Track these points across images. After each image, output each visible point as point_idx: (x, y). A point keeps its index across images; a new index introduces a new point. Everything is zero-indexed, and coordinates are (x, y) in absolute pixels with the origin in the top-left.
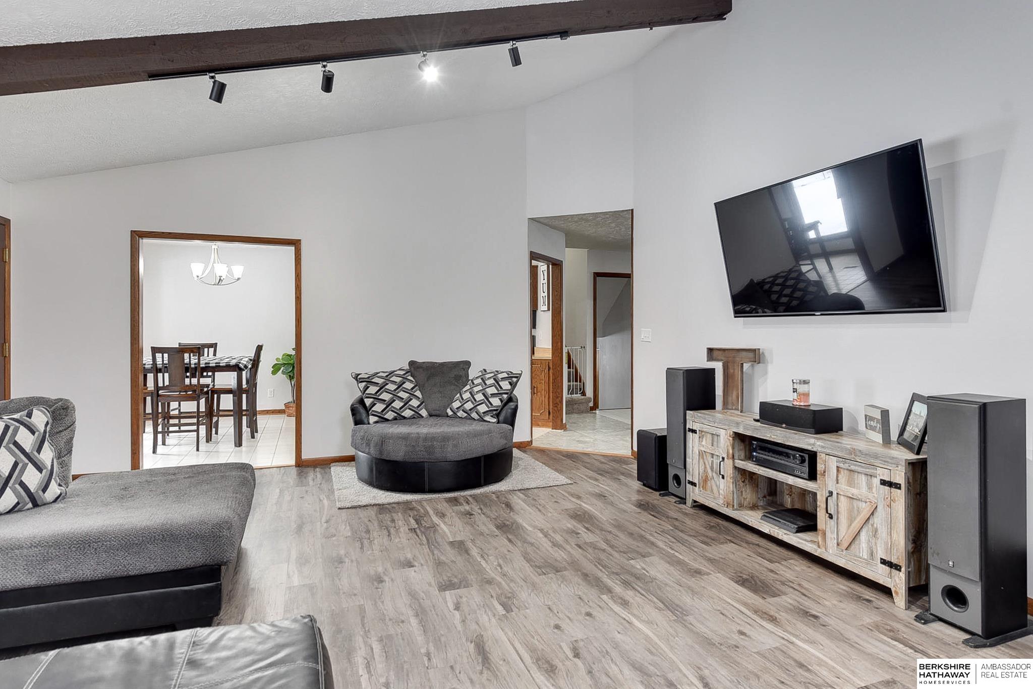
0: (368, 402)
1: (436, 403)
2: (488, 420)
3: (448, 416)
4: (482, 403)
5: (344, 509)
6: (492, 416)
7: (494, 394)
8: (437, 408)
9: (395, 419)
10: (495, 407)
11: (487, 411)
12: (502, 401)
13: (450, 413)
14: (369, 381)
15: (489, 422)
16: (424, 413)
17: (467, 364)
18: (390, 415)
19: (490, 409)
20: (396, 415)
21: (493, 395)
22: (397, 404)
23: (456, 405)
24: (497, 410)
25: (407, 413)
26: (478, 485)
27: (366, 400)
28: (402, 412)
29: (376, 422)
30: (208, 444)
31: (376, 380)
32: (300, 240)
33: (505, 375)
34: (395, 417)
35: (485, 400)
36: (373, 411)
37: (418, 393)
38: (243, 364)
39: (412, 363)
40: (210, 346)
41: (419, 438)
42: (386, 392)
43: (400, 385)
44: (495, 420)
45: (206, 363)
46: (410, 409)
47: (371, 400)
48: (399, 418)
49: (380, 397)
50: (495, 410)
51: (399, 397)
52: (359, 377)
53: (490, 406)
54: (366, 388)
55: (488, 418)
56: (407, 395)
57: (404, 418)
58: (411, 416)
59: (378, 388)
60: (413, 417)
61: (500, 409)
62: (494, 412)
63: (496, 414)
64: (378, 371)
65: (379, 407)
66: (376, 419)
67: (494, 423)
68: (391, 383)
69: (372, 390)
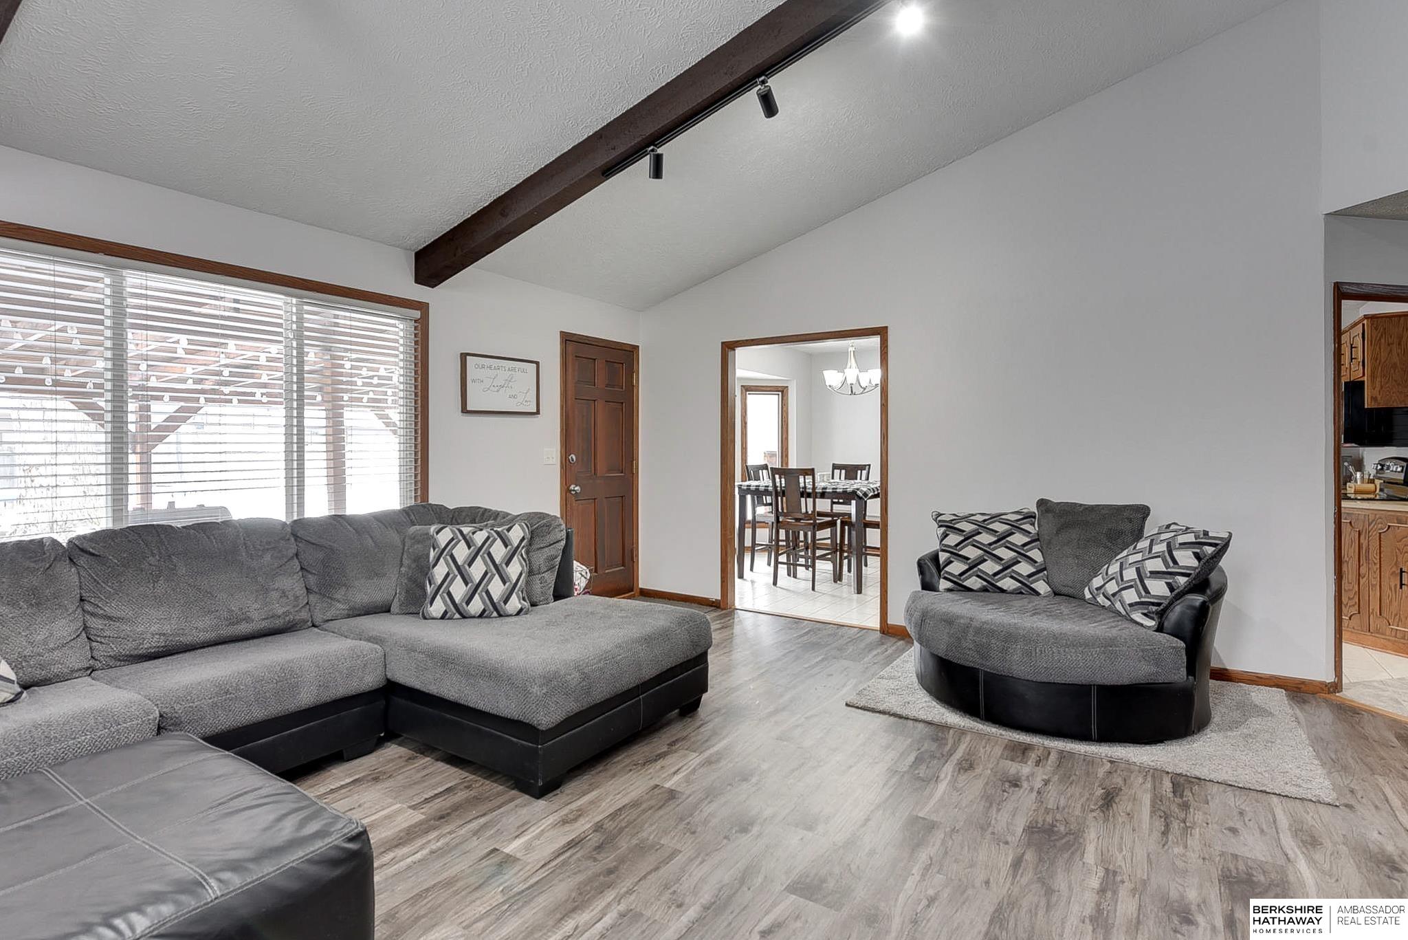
0: (943, 557)
1: (1066, 576)
2: (1138, 620)
3: (1085, 600)
4: (1131, 587)
5: (852, 706)
6: (1145, 614)
7: (1158, 572)
8: (1070, 583)
9: (984, 590)
10: (1154, 597)
11: (1137, 603)
12: (1172, 589)
13: (1088, 596)
14: (949, 527)
15: (1142, 625)
16: (1041, 587)
17: (1144, 511)
18: (974, 582)
19: (1143, 600)
20: (985, 583)
21: (1155, 574)
22: (990, 567)
23: (1097, 582)
24: (1159, 604)
25: (1007, 583)
26: (1084, 737)
27: (940, 553)
28: (998, 581)
29: (949, 590)
30: (836, 585)
31: (961, 525)
32: (887, 327)
33: (1190, 538)
34: (984, 586)
35: (1138, 581)
36: (947, 572)
37: (1036, 554)
38: (861, 491)
39: (1042, 503)
40: (862, 468)
41: (968, 626)
42: (974, 546)
43: (1002, 538)
44: (1151, 623)
45: (823, 488)
46: (1012, 577)
47: (948, 555)
48: (991, 588)
49: (960, 553)
50: (1153, 604)
51: (994, 555)
52: (939, 519)
53: (1143, 593)
54: (945, 536)
55: (1137, 616)
56: (1013, 554)
57: (1002, 591)
58: (1015, 590)
59: (962, 538)
60: (1018, 592)
61: (1166, 602)
62: (1154, 608)
63: (1157, 613)
64: (974, 513)
65: (956, 568)
66: (949, 585)
67: (1149, 627)
68: (987, 533)
69: (953, 539)
